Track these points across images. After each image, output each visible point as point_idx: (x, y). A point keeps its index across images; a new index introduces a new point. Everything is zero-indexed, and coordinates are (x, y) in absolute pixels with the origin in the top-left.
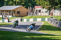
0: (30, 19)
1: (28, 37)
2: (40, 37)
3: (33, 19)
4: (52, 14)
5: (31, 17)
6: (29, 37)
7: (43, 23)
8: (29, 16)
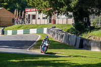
0: (18, 30)
1: (14, 61)
2: (34, 60)
3: (23, 30)
4: (55, 22)
5: (19, 28)
6: (16, 61)
7: (39, 37)
8: (16, 25)
